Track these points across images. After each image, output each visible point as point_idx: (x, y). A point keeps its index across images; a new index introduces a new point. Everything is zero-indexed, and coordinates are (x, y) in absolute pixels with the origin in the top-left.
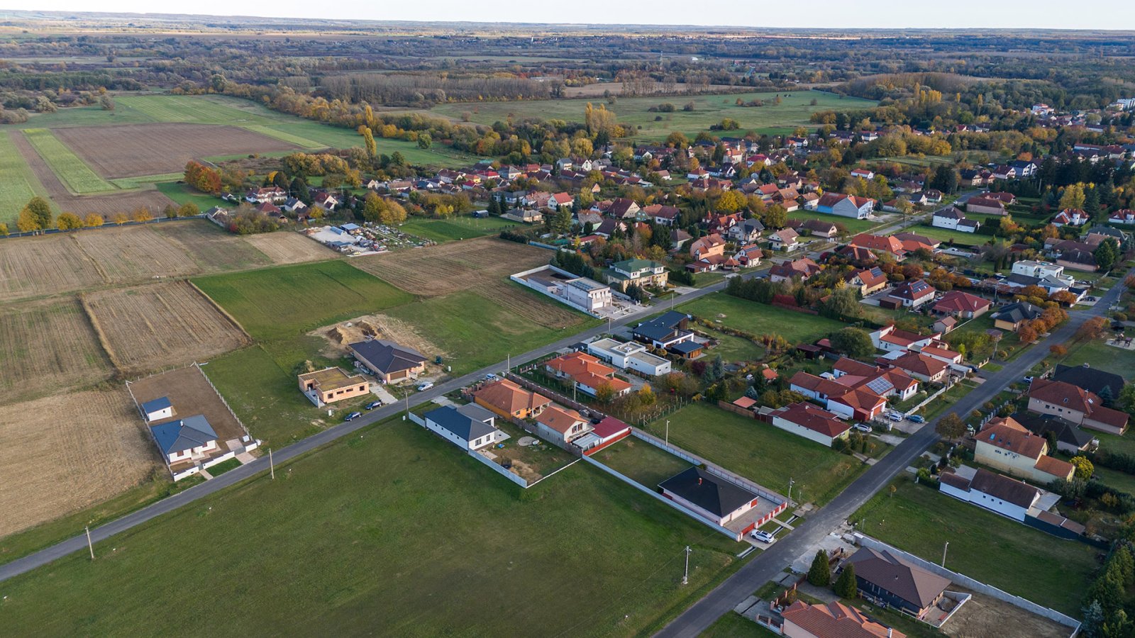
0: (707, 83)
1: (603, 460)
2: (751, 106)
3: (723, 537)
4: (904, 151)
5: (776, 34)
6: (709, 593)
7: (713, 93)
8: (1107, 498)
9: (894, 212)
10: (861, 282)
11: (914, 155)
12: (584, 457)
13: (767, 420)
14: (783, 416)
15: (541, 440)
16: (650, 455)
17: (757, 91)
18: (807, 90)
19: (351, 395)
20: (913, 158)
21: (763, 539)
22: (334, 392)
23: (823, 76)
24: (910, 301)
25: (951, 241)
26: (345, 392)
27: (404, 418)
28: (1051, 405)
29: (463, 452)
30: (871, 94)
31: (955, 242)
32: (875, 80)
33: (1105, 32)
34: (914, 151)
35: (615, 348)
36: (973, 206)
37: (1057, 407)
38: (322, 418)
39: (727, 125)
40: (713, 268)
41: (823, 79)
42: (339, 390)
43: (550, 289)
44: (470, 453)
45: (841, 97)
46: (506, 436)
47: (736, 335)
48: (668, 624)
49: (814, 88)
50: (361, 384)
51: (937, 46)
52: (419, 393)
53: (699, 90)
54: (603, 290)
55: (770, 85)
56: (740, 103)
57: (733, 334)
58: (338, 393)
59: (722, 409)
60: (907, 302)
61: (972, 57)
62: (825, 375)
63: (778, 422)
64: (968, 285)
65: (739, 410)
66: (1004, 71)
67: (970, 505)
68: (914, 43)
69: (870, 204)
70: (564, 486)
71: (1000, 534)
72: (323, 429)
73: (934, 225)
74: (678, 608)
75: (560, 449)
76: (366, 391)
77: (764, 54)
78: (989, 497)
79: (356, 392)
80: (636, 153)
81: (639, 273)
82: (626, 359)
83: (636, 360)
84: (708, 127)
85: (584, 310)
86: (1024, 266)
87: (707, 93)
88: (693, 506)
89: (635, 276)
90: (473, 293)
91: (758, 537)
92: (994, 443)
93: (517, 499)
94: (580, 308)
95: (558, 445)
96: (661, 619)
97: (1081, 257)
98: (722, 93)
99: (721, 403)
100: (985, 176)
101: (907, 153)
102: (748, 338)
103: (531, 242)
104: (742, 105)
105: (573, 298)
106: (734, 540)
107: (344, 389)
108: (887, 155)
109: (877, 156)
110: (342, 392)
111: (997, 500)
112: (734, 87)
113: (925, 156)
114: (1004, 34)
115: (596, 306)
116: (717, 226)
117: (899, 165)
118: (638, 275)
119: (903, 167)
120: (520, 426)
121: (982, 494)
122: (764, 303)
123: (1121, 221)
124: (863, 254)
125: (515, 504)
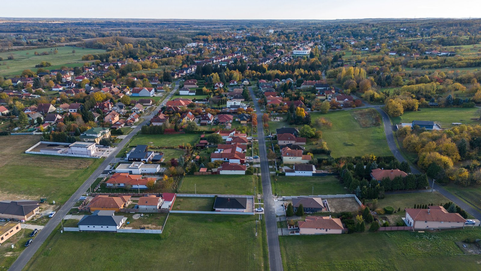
0: (11, 45)
1: (177, 209)
2: (43, 55)
3: (249, 216)
4: (141, 68)
5: (19, 21)
6: (266, 234)
7: (15, 50)
8: (324, 161)
9: (162, 92)
10: (188, 118)
11: (146, 69)
12: (171, 212)
13: (217, 173)
14: (223, 169)
15: (143, 213)
16: (194, 201)
17: (39, 48)
18: (63, 46)
19: (13, 233)
20: (146, 71)
21: (261, 210)
22: (4, 235)
23: (65, 40)
24: (210, 121)
25: (195, 99)
26: (9, 233)
27: (62, 231)
28: (285, 141)
29: (114, 233)
30: (97, 46)
31: (196, 99)
32: (96, 40)
33: (157, 20)
34: (145, 68)
35: (130, 167)
36: (186, 86)
37: (287, 141)
38: (10, 251)
39: (45, 64)
40: (123, 125)
41: (66, 41)
42: (6, 233)
43: (59, 152)
44: (118, 232)
45: (83, 48)
46: (126, 218)
47: (166, 148)
48: (268, 250)
49: (66, 45)
50: (16, 226)
51: (102, 25)
52: (52, 219)
53: (7, 49)
54: (92, 145)
55: (42, 45)
56: (37, 54)
57: (165, 148)
58: (6, 235)
59: (197, 176)
60: (209, 122)
61: (121, 30)
62: (215, 152)
63: (222, 172)
64: (219, 112)
65: (204, 173)
66: (138, 35)
67: (296, 176)
68: (90, 24)
69: (153, 90)
70: (175, 226)
71: (310, 181)
72: (17, 257)
73: (180, 94)
74: (264, 244)
75: (156, 213)
76: (20, 229)
77: (24, 30)
78: (301, 172)
79: (15, 231)
80: (13, 82)
81: (100, 134)
82: (140, 170)
83: (144, 169)
84: (34, 66)
85: (88, 156)
86: (230, 103)
87: (12, 50)
88: (231, 210)
89: (99, 136)
90: (12, 165)
91: (258, 210)
92: (289, 156)
93: (161, 239)
94: (85, 156)
95: (154, 212)
96: (264, 250)
97: (239, 97)
98: (20, 49)
99: (195, 173)
100: (178, 75)
101: (143, 69)
102: (172, 148)
103: (12, 133)
104: (38, 55)
105: (76, 153)
106: (253, 215)
107: (8, 232)
108: (136, 71)
109: (132, 71)
110: (8, 234)
111: (303, 172)
112: (26, 47)
113: (150, 70)
114: (123, 21)
115: (93, 153)
116: (104, 108)
117: (145, 74)
118: (100, 135)
119: (146, 75)
120: (127, 212)
121: (298, 172)
122: (161, 134)
123: (233, 84)
124: (176, 108)
125: (162, 241)
